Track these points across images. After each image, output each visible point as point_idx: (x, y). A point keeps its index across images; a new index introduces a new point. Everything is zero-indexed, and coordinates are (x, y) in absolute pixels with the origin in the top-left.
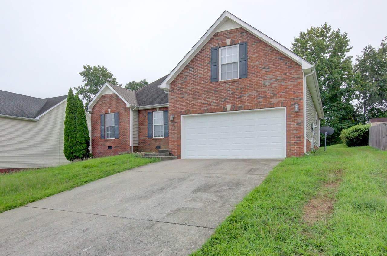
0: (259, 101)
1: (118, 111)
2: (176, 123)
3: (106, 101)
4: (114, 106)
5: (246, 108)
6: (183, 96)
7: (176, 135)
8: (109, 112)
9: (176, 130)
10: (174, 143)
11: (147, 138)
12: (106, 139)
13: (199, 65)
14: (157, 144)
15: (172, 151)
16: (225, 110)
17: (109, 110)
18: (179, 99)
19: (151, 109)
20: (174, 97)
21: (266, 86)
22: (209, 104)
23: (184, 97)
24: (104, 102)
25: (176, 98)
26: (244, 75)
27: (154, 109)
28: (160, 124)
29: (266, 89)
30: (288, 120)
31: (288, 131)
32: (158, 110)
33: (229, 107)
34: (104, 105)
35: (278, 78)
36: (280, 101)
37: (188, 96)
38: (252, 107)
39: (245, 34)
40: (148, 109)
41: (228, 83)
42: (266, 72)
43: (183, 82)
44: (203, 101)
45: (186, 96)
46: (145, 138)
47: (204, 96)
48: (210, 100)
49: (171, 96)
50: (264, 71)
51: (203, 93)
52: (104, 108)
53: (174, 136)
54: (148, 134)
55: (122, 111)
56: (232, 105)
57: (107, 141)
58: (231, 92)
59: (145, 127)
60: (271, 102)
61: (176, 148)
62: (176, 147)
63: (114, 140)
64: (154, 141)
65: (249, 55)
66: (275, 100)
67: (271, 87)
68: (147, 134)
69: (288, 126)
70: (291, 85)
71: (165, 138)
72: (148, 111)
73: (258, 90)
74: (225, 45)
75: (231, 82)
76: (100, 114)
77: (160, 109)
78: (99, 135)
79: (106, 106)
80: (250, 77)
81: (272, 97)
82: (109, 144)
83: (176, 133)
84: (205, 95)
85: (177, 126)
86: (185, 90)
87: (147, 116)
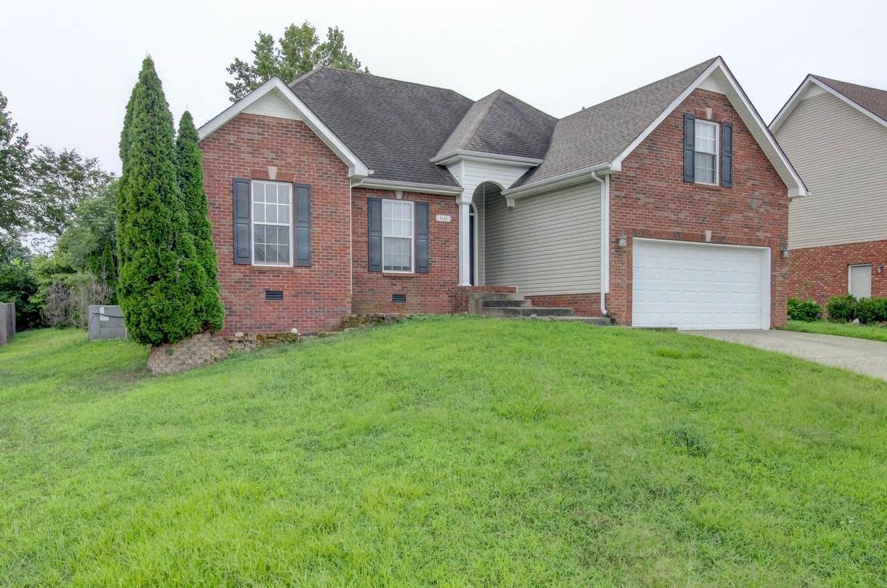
0: (745, 232)
1: (306, 179)
2: (624, 252)
3: (257, 137)
4: (290, 160)
5: (730, 241)
6: (638, 196)
7: (625, 278)
8: (273, 175)
9: (625, 267)
10: (621, 296)
11: (366, 270)
12: (253, 264)
13: (666, 140)
14: (398, 289)
15: (616, 314)
16: (702, 238)
17: (273, 172)
18: (630, 201)
19: (378, 190)
20: (622, 194)
21: (753, 209)
22: (678, 223)
23: (639, 199)
24: (246, 136)
25: (625, 197)
26: (727, 181)
27: (390, 193)
28: (403, 237)
29: (751, 214)
30: (773, 269)
31: (772, 286)
32: (399, 196)
33: (708, 234)
34: (244, 148)
35: (766, 200)
36: (767, 237)
37: (647, 200)
38: (736, 241)
39: (729, 109)
40: (370, 189)
41: (707, 189)
42: (753, 185)
43: (637, 165)
44: (673, 217)
45: (643, 199)
46: (362, 270)
47: (673, 206)
48: (682, 215)
49: (615, 190)
50: (750, 183)
51: (672, 200)
52: (248, 158)
53: (620, 281)
54: (370, 259)
55: (324, 183)
56: (712, 233)
57: (262, 271)
58: (710, 207)
59: (360, 239)
60: (757, 236)
61: (624, 308)
62: (624, 305)
63: (290, 271)
64: (386, 281)
65: (734, 149)
66: (761, 235)
67: (758, 213)
68: (366, 259)
69: (773, 278)
70: (777, 214)
71: (418, 275)
72: (368, 195)
73: (745, 214)
74: (703, 117)
75: (712, 190)
76: (228, 177)
77: (407, 194)
78: (226, 250)
79: (255, 151)
80: (734, 186)
81: (758, 230)
82: (272, 284)
83: (624, 276)
84: (674, 203)
85: (626, 259)
86: (641, 184)
87: (365, 209)
